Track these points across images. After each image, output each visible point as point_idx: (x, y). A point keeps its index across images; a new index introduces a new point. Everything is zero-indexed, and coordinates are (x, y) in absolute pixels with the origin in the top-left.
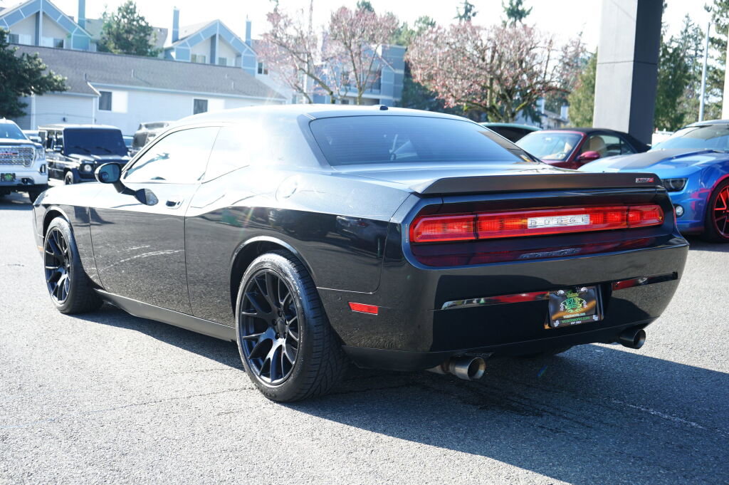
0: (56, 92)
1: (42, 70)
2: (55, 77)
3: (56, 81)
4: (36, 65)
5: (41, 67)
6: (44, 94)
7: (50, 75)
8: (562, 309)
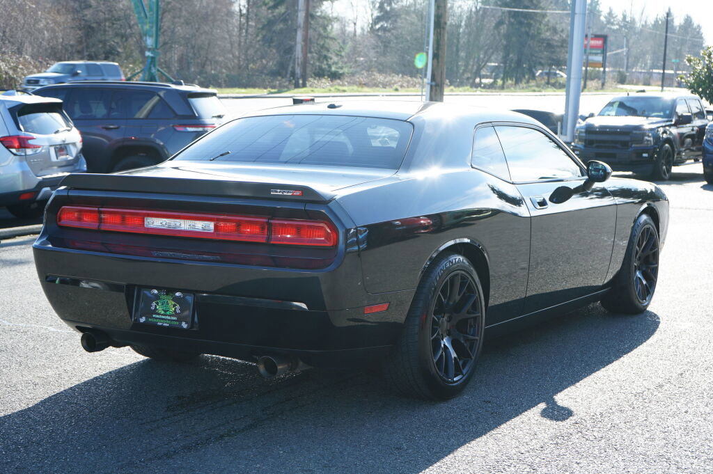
8: (153, 308)
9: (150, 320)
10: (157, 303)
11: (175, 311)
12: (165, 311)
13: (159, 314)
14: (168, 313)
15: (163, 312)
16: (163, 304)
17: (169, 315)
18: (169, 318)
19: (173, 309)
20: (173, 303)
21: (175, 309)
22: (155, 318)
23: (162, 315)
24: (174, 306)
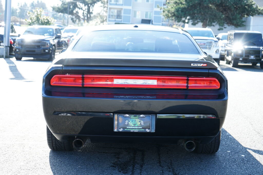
0: (260, 15)
1: (253, 4)
2: (259, 8)
3: (260, 10)
4: (251, 2)
5: (253, 3)
6: (254, 16)
7: (257, 7)
8: (126, 124)
9: (126, 129)
10: (129, 121)
11: (141, 124)
12: (134, 125)
13: (131, 126)
14: (136, 125)
15: (133, 125)
16: (132, 121)
17: (137, 127)
18: (137, 128)
19: (139, 123)
20: (139, 120)
21: (141, 123)
22: (128, 128)
23: (132, 126)
24: (140, 122)
